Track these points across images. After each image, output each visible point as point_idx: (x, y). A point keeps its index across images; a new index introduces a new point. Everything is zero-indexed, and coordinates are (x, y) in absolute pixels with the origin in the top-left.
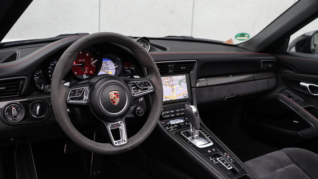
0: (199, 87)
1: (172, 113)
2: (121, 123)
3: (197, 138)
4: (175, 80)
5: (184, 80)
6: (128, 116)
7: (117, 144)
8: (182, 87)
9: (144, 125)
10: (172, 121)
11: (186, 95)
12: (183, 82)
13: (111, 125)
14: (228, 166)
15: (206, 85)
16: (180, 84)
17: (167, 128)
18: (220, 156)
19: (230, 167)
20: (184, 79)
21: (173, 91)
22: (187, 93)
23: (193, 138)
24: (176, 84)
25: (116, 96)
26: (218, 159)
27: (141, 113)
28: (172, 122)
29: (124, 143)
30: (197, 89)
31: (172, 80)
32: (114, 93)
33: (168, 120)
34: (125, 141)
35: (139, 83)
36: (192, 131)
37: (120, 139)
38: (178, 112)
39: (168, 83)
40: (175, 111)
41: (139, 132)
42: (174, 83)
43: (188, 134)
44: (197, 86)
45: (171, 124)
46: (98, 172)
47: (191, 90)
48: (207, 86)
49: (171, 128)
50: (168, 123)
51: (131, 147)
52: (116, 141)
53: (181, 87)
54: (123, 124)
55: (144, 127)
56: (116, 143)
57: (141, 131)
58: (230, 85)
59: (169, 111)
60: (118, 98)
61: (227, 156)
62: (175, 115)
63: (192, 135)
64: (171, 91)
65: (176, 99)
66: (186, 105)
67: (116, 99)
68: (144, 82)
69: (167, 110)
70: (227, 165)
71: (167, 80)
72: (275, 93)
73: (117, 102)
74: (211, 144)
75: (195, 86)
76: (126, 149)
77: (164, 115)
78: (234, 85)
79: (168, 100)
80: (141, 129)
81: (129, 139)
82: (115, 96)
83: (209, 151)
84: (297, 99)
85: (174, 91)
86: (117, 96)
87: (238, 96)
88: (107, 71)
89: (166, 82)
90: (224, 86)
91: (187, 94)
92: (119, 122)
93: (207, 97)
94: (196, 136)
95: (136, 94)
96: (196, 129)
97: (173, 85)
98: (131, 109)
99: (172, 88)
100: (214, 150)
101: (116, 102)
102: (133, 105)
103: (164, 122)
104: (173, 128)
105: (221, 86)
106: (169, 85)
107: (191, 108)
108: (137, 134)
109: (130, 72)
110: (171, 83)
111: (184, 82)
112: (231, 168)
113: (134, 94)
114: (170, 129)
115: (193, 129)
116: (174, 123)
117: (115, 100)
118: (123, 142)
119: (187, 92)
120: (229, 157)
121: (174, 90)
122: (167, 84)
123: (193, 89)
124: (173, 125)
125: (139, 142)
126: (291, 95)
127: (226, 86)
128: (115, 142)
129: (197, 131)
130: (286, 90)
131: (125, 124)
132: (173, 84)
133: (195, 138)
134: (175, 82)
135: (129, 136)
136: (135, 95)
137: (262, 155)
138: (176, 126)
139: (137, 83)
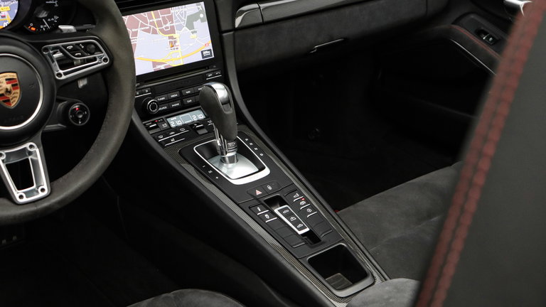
0: (241, 28)
1: (175, 100)
2: (31, 146)
3: (232, 160)
4: (176, 18)
5: (202, 16)
6: (50, 127)
7: (25, 200)
8: (196, 32)
9: (93, 147)
10: (175, 118)
11: (207, 52)
12: (199, 20)
13: (6, 154)
14: (300, 226)
15: (261, 21)
16: (190, 25)
17: (162, 138)
18: (283, 203)
19: (303, 228)
20: (200, 12)
21: (173, 44)
22: (210, 47)
23: (223, 161)
24: (180, 28)
26: (276, 211)
27: (83, 120)
28: (174, 121)
29: (41, 194)
30: (237, 33)
31: (171, 19)
32: (6, 80)
33: (163, 117)
34: (43, 190)
35: (70, 47)
36: (219, 144)
37: (33, 185)
38: (189, 96)
39: (159, 24)
40: (181, 93)
41: (80, 165)
42: (174, 24)
43: (213, 151)
44: (237, 26)
45: (171, 128)
46: (15, 238)
47: (221, 39)
48: (264, 23)
49: (172, 138)
50: (165, 126)
51: (59, 202)
52: (21, 192)
53: (193, 33)
54: (37, 151)
55: (91, 151)
56: (21, 197)
57: (84, 161)
58: (325, 15)
59: (166, 95)
60: (18, 91)
61: (300, 200)
62: (182, 102)
63: (219, 152)
64: (169, 46)
65: (182, 64)
66: (210, 75)
67: (13, 91)
68: (83, 44)
69: (161, 94)
70: (295, 223)
71: (155, 20)
72: (444, 26)
73: (16, 100)
74: (266, 172)
75: (230, 28)
76: (47, 209)
77: (154, 107)
78: (334, 13)
79: (162, 67)
80: (86, 157)
81: (55, 183)
82: (9, 86)
83: (258, 193)
84: (497, 38)
85: (177, 44)
86: (13, 85)
87: (346, 40)
89: (152, 23)
90: (307, 19)
91: (210, 50)
92: (27, 145)
93: (265, 49)
94: (229, 155)
95: (65, 74)
96: (229, 140)
97: (172, 30)
98: (56, 109)
99: (170, 38)
100: (270, 188)
101: (11, 101)
102: (60, 101)
103: (153, 123)
104: (176, 138)
105: (300, 21)
106: (162, 31)
107: (215, 91)
108: (75, 169)
109: (56, 5)
110: (167, 25)
111: (202, 21)
112: (307, 230)
113: (60, 75)
114: (169, 141)
115: (220, 137)
116: (179, 123)
117: (10, 97)
118: (37, 192)
119: (211, 45)
120: (305, 205)
121: (175, 42)
122: (157, 29)
123: (224, 34)
124: (177, 129)
125: (80, 188)
126: (482, 28)
127: (314, 17)
128: (16, 193)
129: (230, 144)
130: (472, 16)
131: (42, 148)
132: (172, 28)
133: (227, 159)
134: (179, 21)
135: (53, 176)
136: (64, 77)
137: (404, 182)
138: (183, 131)
139: (65, 47)
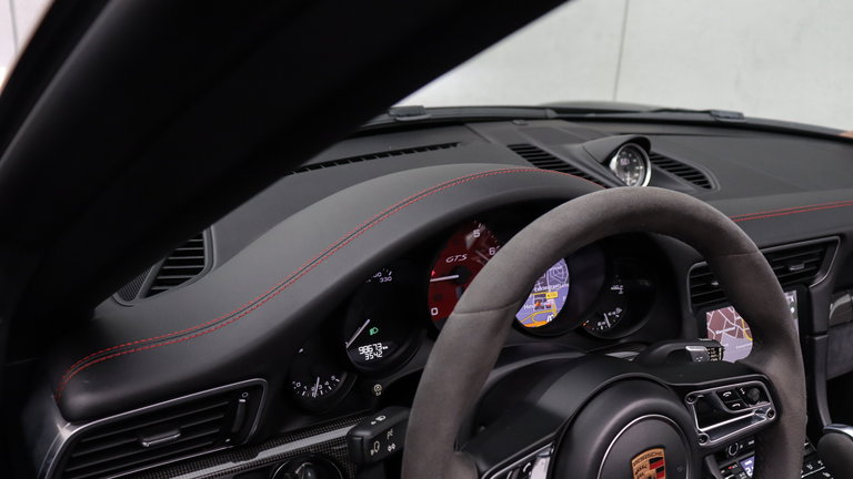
20: (792, 305)
25: (654, 470)
32: (651, 461)
35: (728, 394)
68: (745, 388)
82: (653, 472)
86: (658, 470)
88: (540, 289)
89: (738, 322)
113: (704, 438)
136: (709, 442)
139: (720, 394)
